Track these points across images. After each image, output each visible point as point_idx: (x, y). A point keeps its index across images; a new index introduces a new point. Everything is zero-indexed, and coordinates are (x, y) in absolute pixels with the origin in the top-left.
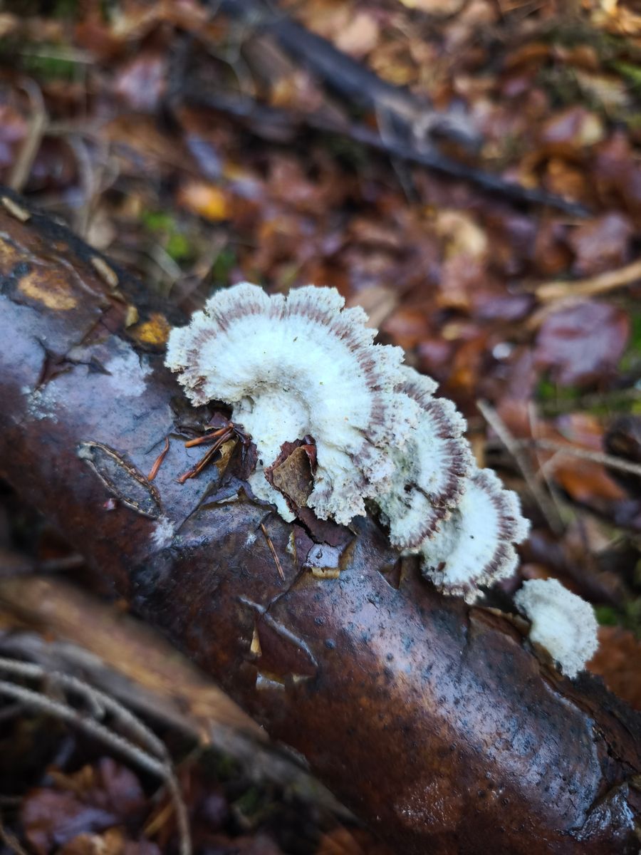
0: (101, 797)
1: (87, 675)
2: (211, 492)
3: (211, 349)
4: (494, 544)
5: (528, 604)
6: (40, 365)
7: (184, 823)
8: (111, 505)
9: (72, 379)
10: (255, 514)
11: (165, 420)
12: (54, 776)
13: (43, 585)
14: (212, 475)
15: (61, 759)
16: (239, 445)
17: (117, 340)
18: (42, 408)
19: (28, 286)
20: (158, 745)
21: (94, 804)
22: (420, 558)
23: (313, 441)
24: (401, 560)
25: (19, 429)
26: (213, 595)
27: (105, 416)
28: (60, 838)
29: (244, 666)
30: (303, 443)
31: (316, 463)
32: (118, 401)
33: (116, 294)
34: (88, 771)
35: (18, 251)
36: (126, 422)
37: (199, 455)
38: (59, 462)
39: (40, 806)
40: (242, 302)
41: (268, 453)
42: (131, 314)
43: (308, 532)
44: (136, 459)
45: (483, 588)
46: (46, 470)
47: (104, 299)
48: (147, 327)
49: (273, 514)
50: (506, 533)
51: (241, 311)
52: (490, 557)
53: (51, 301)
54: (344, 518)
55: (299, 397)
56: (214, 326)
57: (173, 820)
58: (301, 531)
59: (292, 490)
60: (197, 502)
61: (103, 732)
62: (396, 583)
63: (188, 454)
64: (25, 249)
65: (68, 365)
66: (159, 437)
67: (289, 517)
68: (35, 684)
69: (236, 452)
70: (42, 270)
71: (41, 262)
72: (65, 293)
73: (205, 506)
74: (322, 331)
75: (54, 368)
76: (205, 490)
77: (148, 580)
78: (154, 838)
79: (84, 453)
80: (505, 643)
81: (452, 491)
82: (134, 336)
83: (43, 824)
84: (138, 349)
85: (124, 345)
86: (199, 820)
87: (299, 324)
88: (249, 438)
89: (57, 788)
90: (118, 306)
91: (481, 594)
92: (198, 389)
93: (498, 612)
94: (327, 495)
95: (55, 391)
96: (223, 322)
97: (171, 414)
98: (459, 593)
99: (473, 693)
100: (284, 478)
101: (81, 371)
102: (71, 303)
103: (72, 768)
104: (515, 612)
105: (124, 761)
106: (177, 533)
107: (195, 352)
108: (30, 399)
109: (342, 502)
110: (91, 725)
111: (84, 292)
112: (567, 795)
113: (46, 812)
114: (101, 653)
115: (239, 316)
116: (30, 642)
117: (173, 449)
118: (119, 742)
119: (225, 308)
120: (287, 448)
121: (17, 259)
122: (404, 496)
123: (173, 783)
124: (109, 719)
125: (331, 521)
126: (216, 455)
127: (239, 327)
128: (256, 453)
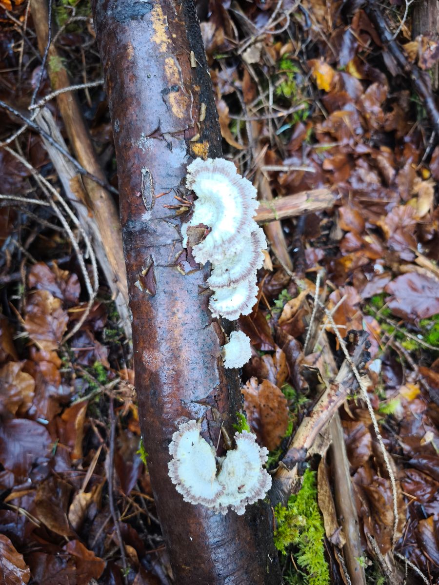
0: (64, 286)
1: (93, 240)
2: (169, 217)
3: (205, 174)
4: (236, 308)
5: (233, 337)
6: (153, 130)
7: (84, 318)
8: (138, 195)
9: (159, 143)
10: (177, 236)
11: (176, 183)
12: (54, 263)
13: (103, 194)
14: (174, 213)
15: (61, 261)
16: (188, 211)
17: (184, 142)
18: (143, 145)
19: (172, 97)
20: (97, 285)
21: (60, 287)
22: (213, 293)
23: (211, 230)
24: (208, 288)
25: (131, 145)
26: (146, 247)
27: (159, 165)
28: (39, 286)
29: (138, 276)
30: (207, 228)
31: (204, 238)
32: (167, 164)
33: (199, 124)
34: (67, 273)
35: (179, 80)
36: (164, 173)
37: (176, 203)
38: (134, 166)
39: (41, 269)
40: (226, 169)
41: (195, 221)
42: (197, 136)
43: (187, 255)
44: (157, 186)
45: (221, 316)
46: (129, 165)
47: (193, 124)
48: (199, 145)
49: (181, 241)
50: (242, 308)
51: (222, 171)
52: (230, 310)
53: (175, 109)
54: (197, 260)
55: (218, 213)
56: (211, 169)
57: (81, 314)
58: (185, 253)
59: (192, 239)
60: (163, 216)
61: (82, 263)
62: (200, 293)
63: (173, 199)
64: (182, 81)
65: (161, 138)
66: (169, 187)
67: (185, 246)
68: (73, 226)
69: (186, 212)
70: (182, 94)
71: (184, 91)
72: (183, 110)
73: (164, 219)
74: (240, 200)
75: (156, 135)
76: (168, 215)
77: (131, 226)
78: (70, 314)
79: (143, 171)
80: (216, 340)
81: (236, 281)
82: (191, 145)
83: (36, 276)
84: (188, 151)
85: (185, 146)
86: (89, 323)
87: (235, 191)
88: (193, 212)
89: (51, 268)
90: (196, 129)
91: (218, 318)
92: (191, 183)
93: (223, 331)
94: (200, 250)
95: (151, 142)
96: (215, 170)
97: (179, 182)
98: (212, 311)
99: (191, 341)
100: (192, 233)
101: (164, 143)
102: (181, 116)
103: (62, 267)
104: (229, 336)
105: (81, 280)
106: (150, 220)
107: (198, 172)
108: (142, 138)
109: (201, 255)
110: (80, 257)
111: (189, 115)
112: (191, 392)
113: (41, 274)
114: (103, 237)
115: (221, 172)
116: (82, 210)
117: (170, 194)
118: (85, 273)
119: (219, 166)
120: (201, 225)
121: (177, 82)
122: (224, 271)
123: (91, 302)
124: (88, 262)
125: (194, 258)
126: (179, 208)
127: (218, 176)
128: (191, 218)
